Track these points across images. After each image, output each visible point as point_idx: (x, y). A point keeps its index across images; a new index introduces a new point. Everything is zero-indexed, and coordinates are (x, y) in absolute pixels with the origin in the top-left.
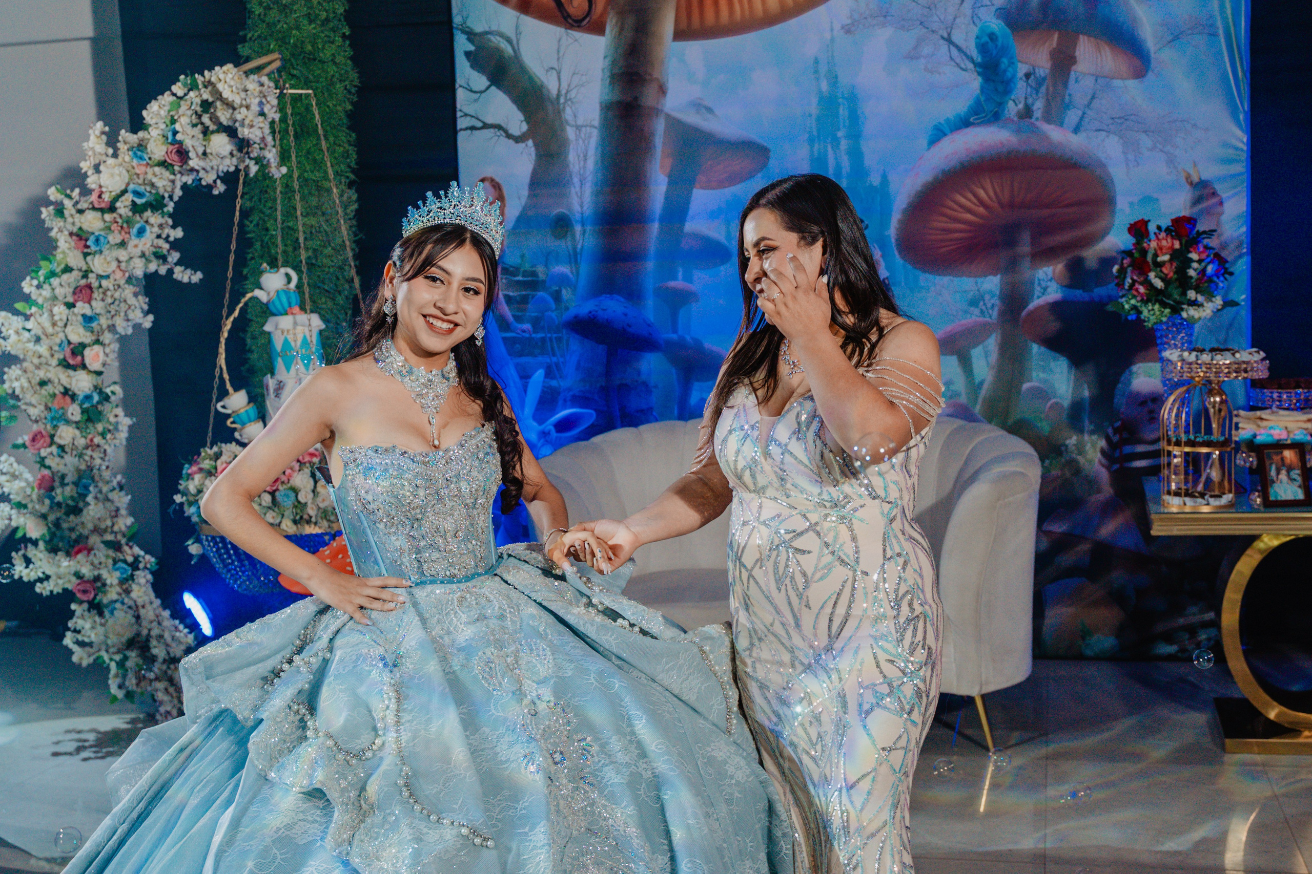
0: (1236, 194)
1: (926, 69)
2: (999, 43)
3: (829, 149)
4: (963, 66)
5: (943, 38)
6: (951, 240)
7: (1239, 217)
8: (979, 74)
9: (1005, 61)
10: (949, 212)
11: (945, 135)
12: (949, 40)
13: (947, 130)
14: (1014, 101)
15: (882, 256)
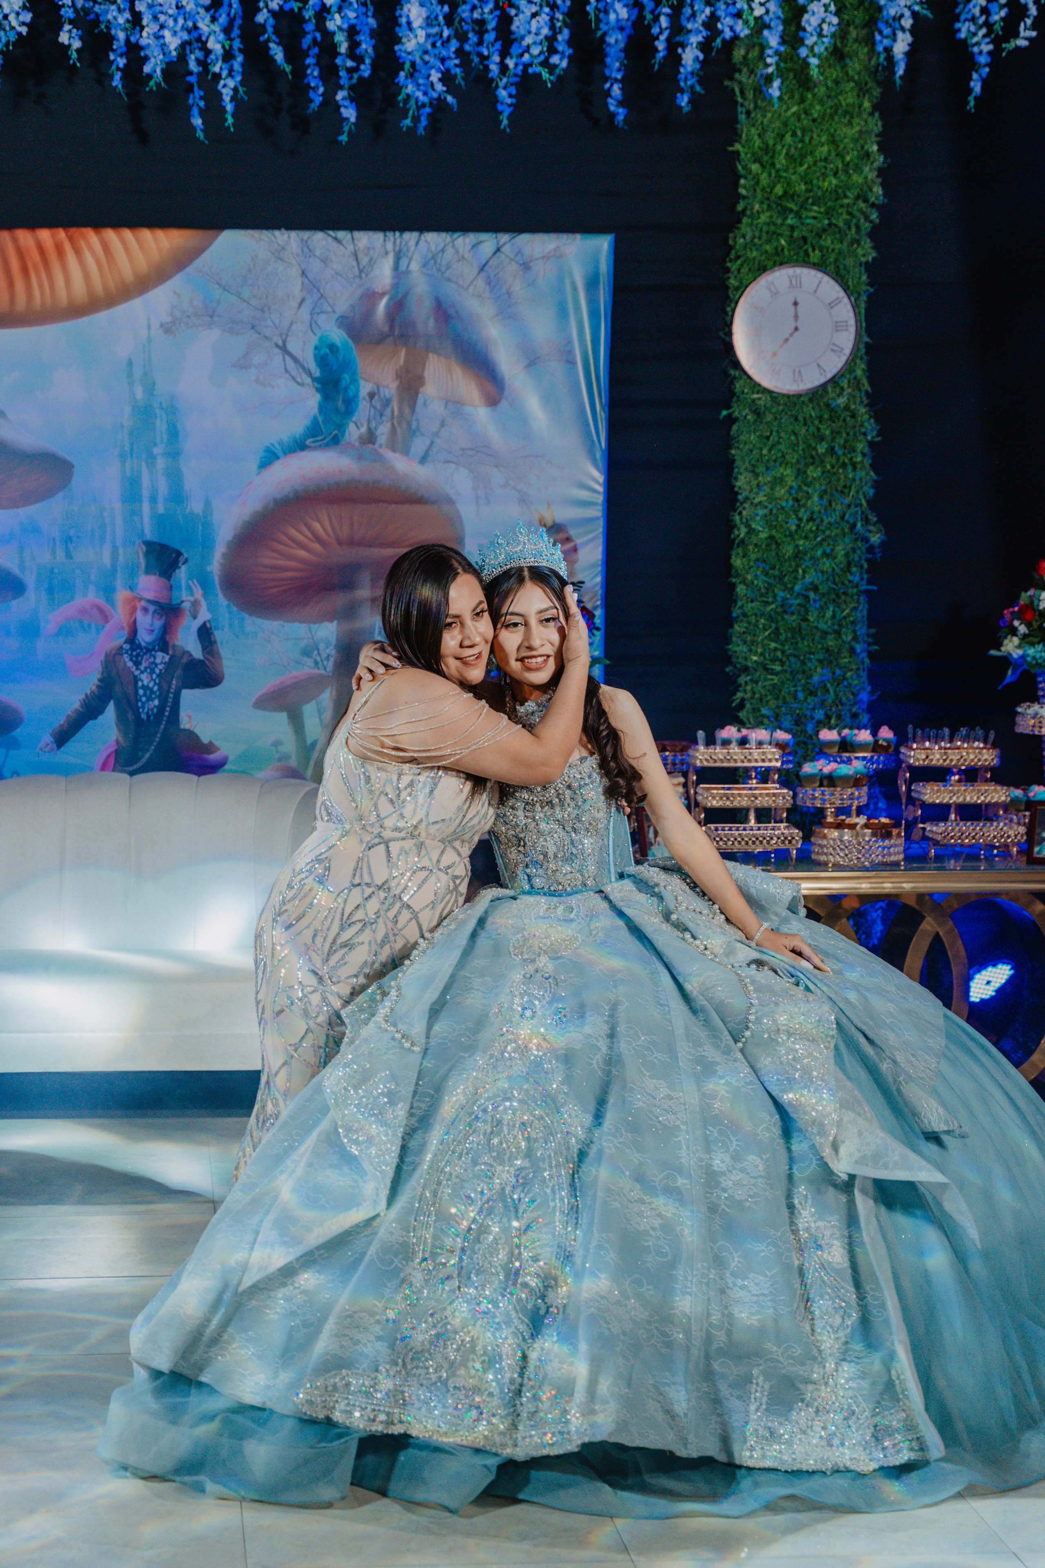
0: (592, 540)
1: (257, 381)
2: (341, 357)
3: (143, 464)
4: (299, 380)
5: (277, 346)
6: (283, 580)
7: (594, 566)
8: (317, 390)
9: (346, 377)
10: (281, 547)
11: (278, 458)
12: (284, 348)
13: (280, 454)
14: (356, 424)
15: (205, 595)
